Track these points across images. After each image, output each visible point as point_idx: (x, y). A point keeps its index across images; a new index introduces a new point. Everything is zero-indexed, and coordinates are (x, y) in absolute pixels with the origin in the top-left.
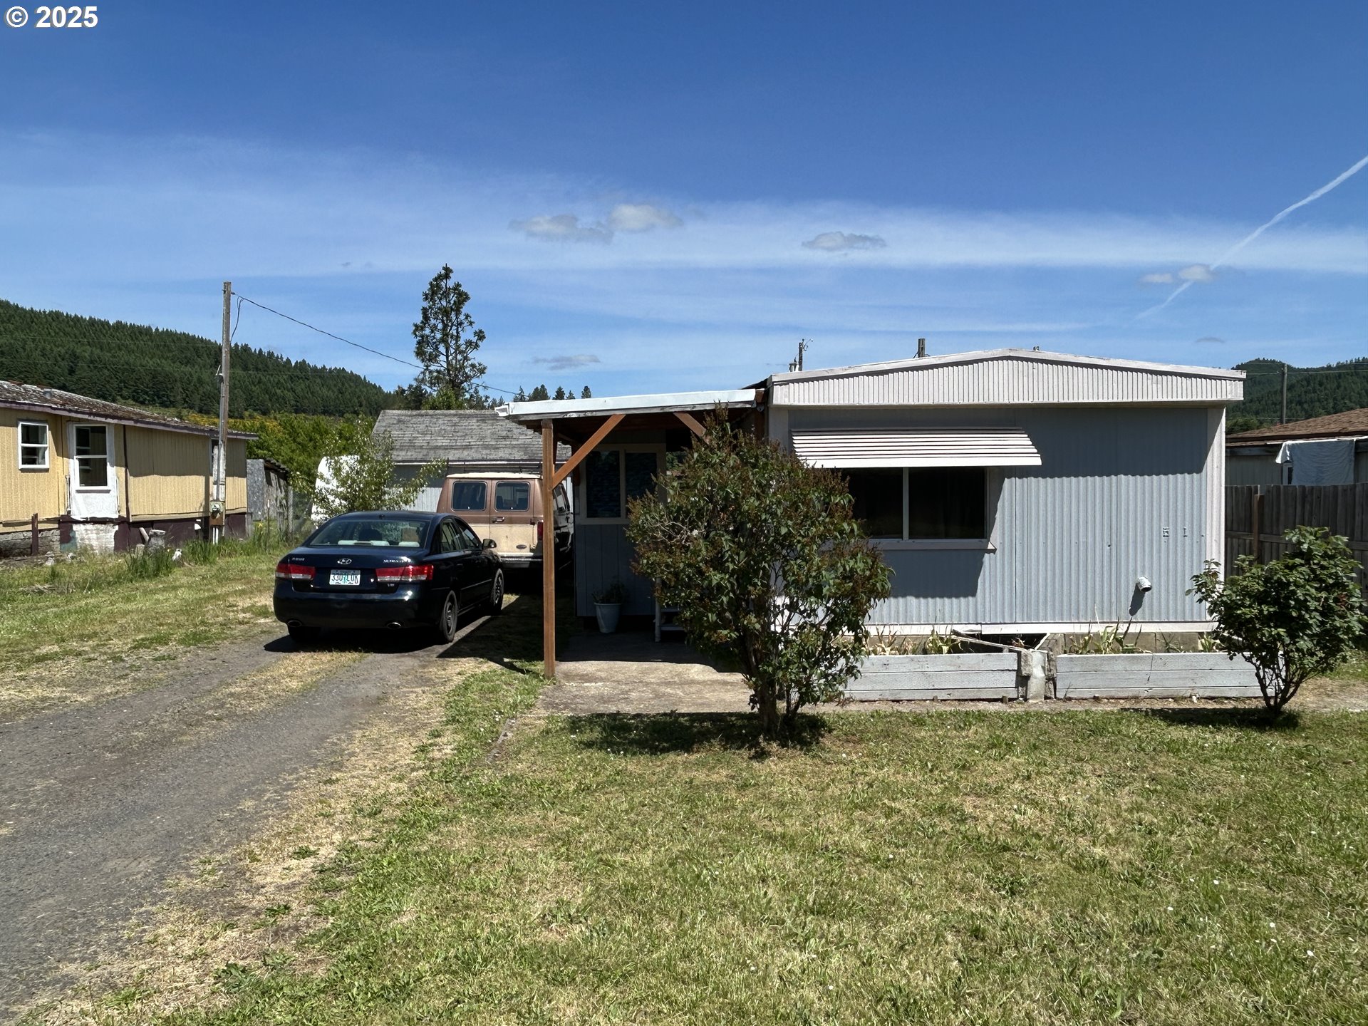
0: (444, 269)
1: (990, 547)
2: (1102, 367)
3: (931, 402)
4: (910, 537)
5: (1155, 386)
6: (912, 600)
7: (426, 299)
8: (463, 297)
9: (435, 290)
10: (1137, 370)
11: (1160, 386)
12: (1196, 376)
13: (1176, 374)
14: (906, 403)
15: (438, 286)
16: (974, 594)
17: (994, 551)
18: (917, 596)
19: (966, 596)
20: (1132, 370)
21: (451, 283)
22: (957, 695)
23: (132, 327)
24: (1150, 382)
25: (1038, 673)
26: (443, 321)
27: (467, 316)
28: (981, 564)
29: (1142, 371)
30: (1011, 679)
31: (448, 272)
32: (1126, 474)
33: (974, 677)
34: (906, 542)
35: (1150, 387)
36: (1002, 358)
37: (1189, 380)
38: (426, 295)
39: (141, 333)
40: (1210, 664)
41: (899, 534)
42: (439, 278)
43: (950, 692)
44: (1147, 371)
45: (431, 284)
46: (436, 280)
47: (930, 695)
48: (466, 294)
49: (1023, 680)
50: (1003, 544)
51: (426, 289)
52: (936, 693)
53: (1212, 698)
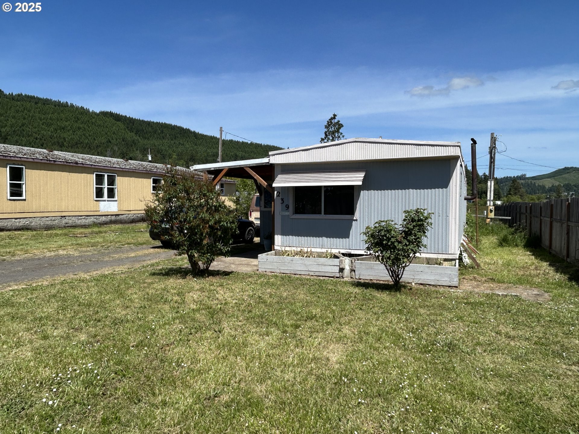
0: (333, 115)
1: (355, 218)
2: (394, 144)
3: (325, 161)
4: (325, 214)
5: (417, 150)
6: (325, 238)
7: (326, 128)
8: (341, 126)
9: (330, 123)
10: (409, 144)
11: (420, 150)
12: (436, 145)
13: (427, 145)
14: (316, 161)
15: (331, 123)
16: (348, 237)
17: (356, 220)
18: (327, 237)
19: (345, 238)
20: (407, 144)
21: (336, 121)
22: (317, 274)
23: (256, 144)
24: (415, 149)
25: (347, 268)
26: (332, 136)
27: (341, 133)
28: (351, 225)
29: (411, 144)
30: (337, 269)
31: (335, 115)
32: (412, 189)
33: (323, 267)
34: (322, 216)
35: (415, 151)
36: (353, 142)
37: (433, 148)
38: (326, 126)
39: (259, 146)
40: (421, 269)
41: (320, 213)
42: (332, 119)
43: (315, 272)
44: (414, 144)
45: (328, 122)
46: (330, 120)
47: (307, 273)
48: (342, 125)
49: (342, 270)
50: (360, 217)
51: (326, 123)
52: (309, 273)
53: (421, 284)
